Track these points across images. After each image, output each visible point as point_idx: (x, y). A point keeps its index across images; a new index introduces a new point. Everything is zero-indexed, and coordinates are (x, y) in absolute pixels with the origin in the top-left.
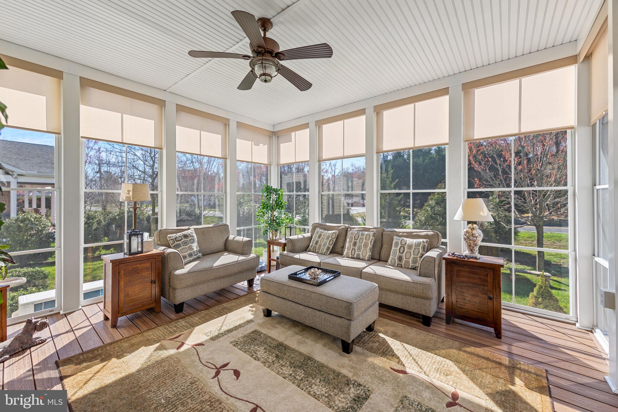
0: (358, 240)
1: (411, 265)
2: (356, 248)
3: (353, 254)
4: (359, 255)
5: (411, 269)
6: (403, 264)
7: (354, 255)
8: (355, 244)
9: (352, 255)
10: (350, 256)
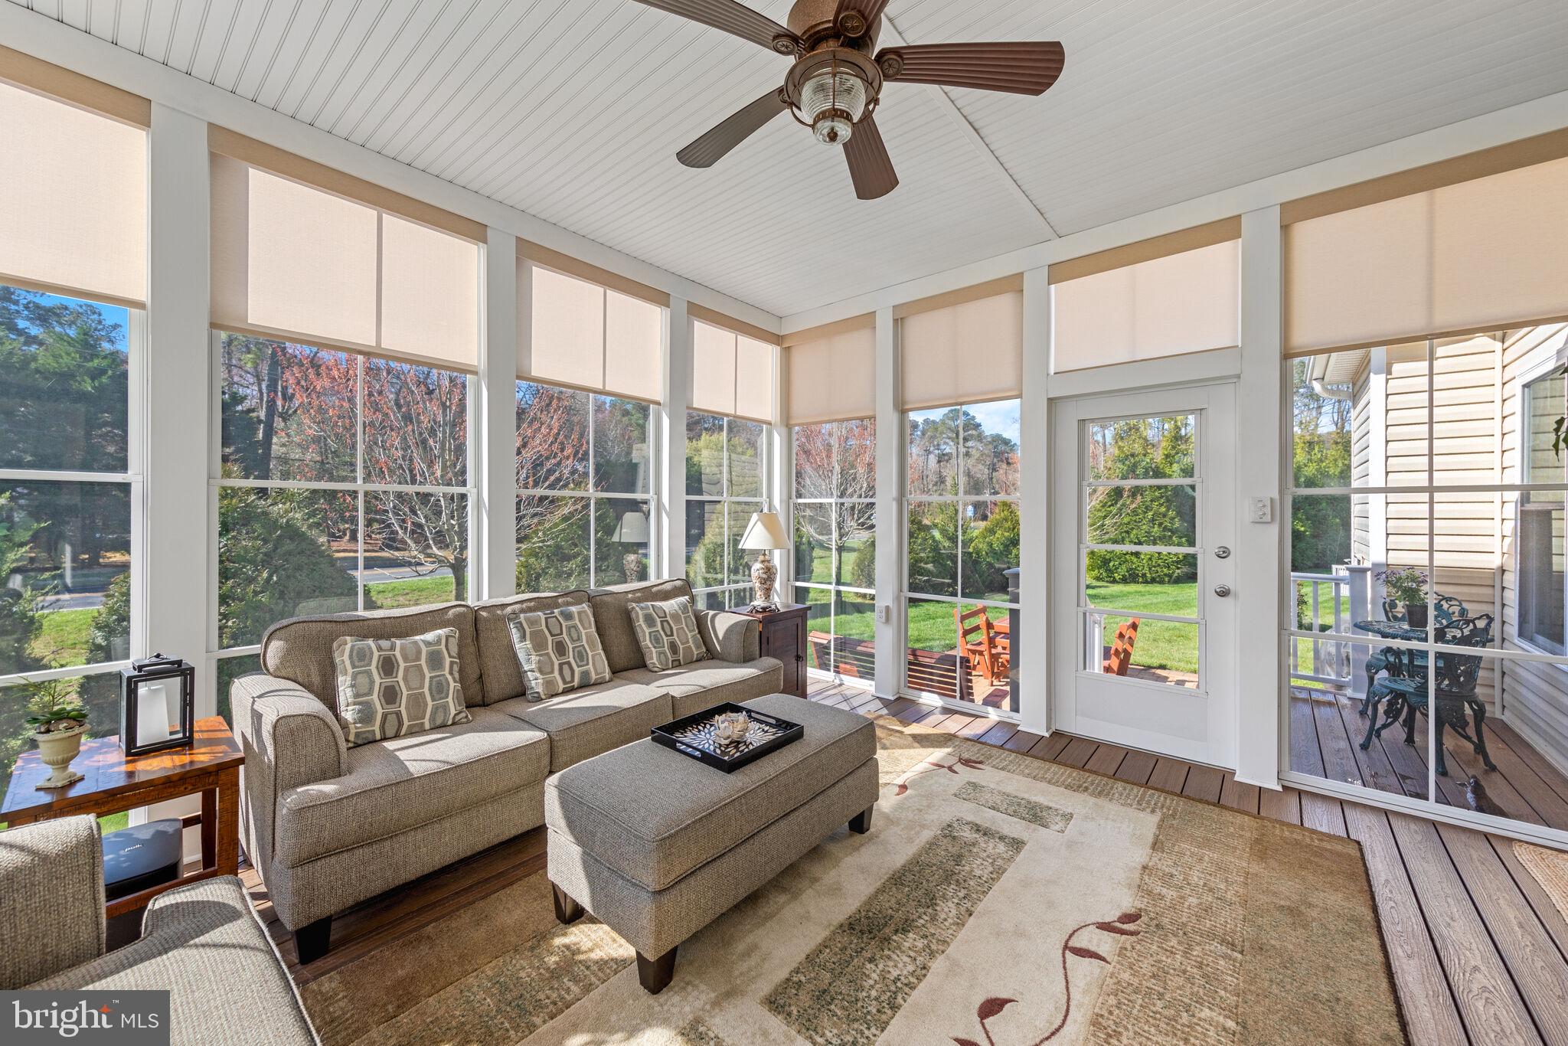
0: (564, 635)
1: (696, 653)
2: (571, 660)
3: (568, 679)
4: (585, 675)
5: (697, 661)
6: (681, 658)
7: (572, 680)
8: (561, 649)
9: (565, 682)
10: (561, 686)
